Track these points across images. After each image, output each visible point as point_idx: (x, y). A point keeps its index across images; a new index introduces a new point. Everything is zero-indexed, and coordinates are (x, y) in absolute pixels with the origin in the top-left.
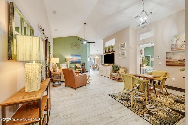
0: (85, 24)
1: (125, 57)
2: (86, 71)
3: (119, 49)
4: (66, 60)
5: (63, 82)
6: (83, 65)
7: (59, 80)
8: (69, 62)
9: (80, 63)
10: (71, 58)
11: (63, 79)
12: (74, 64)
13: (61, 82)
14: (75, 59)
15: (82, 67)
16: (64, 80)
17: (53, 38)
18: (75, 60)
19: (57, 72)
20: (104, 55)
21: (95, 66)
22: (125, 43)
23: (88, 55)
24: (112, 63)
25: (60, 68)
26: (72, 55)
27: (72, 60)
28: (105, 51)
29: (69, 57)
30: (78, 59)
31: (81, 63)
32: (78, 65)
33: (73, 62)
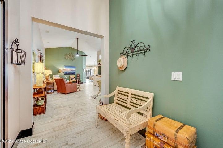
0: (77, 38)
2: (81, 82)
4: (59, 72)
5: (56, 91)
6: (78, 76)
7: (52, 89)
9: (74, 74)
10: (64, 69)
11: (55, 87)
12: (68, 76)
13: (54, 91)
14: (69, 70)
15: (76, 79)
16: (57, 89)
17: (45, 49)
19: (50, 81)
23: (83, 66)
25: (52, 79)
26: (65, 66)
27: (66, 71)
28: (99, 63)
29: (62, 68)
30: (72, 70)
31: (76, 74)
32: (72, 76)
33: (66, 74)
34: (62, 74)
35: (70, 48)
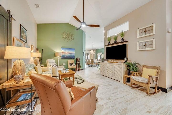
1: (154, 48)
2: (81, 68)
3: (138, 37)
4: (55, 55)
6: (77, 62)
8: (58, 57)
9: (74, 58)
10: (62, 51)
12: (66, 60)
14: (67, 53)
15: (76, 64)
17: (37, 24)
18: (67, 55)
20: (107, 48)
21: (91, 62)
22: (154, 25)
24: (124, 59)
26: (63, 48)
27: (63, 54)
28: (109, 42)
29: (59, 51)
30: (71, 53)
31: (75, 59)
32: (71, 61)
34: (59, 58)
35: (68, 24)
